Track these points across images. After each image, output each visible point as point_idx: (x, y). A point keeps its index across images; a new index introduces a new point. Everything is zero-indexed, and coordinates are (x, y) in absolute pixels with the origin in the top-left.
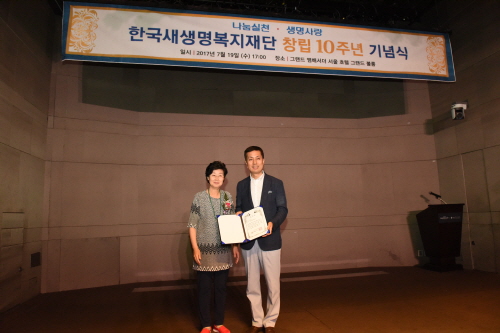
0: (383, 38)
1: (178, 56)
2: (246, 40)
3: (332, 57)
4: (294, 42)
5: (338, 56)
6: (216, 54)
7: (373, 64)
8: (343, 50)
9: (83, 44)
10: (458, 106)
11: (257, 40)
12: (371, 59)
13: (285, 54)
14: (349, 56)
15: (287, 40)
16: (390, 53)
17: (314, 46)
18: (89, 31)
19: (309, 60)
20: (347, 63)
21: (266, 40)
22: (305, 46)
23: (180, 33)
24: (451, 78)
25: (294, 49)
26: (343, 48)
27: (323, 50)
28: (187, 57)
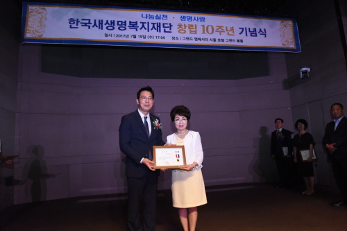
0: (248, 23)
1: (104, 38)
2: (151, 26)
3: (212, 36)
4: (185, 26)
5: (216, 36)
6: (130, 36)
7: (242, 41)
8: (220, 32)
9: (37, 31)
10: (304, 69)
11: (159, 26)
12: (240, 37)
13: (179, 35)
14: (224, 36)
15: (180, 25)
16: (254, 33)
17: (200, 30)
18: (41, 22)
19: (196, 39)
20: (223, 40)
21: (165, 25)
22: (193, 29)
23: (104, 22)
24: (298, 49)
25: (185, 32)
26: (220, 30)
27: (206, 32)
28: (109, 39)
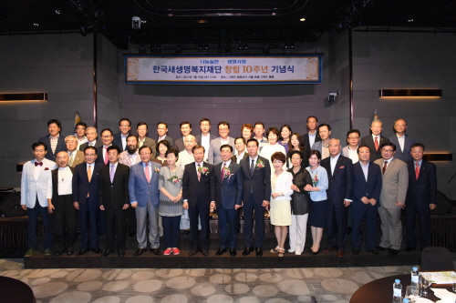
0: (280, 62)
1: (175, 79)
2: (207, 69)
3: (251, 74)
4: (231, 68)
5: (254, 74)
6: (192, 77)
7: (273, 77)
9: (134, 76)
10: (332, 94)
11: (212, 69)
12: (272, 74)
13: (226, 75)
14: (260, 74)
15: (227, 67)
16: (283, 70)
17: (241, 69)
18: (136, 69)
19: (238, 77)
20: (258, 77)
21: (217, 68)
22: (236, 70)
23: (176, 68)
24: (320, 80)
25: (231, 72)
26: (257, 69)
27: (246, 71)
28: (179, 79)
